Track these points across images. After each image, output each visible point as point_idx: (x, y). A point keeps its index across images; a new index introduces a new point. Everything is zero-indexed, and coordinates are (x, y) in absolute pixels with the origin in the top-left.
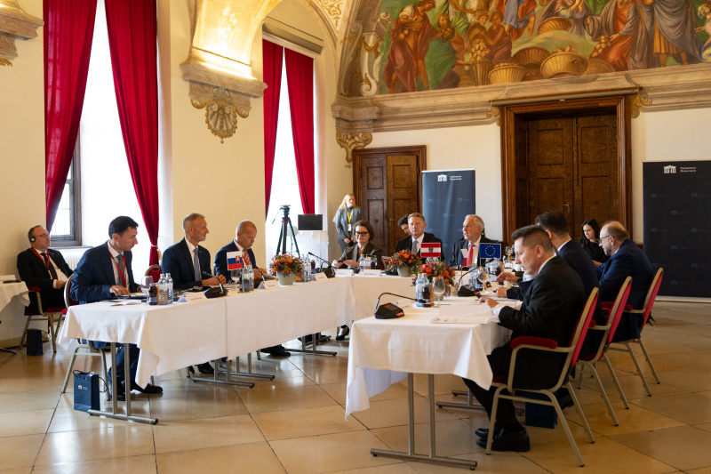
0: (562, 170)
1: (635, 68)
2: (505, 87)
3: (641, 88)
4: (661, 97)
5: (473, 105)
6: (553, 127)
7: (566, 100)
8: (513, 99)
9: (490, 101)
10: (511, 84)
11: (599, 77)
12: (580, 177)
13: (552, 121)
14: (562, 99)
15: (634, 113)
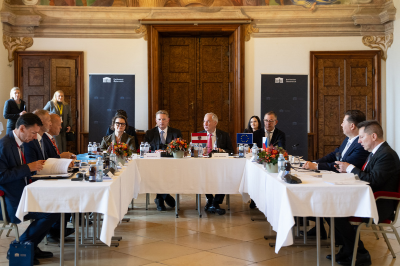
0: (188, 77)
1: (248, 5)
2: (151, 9)
3: (252, 20)
4: (266, 27)
5: (125, 22)
6: (182, 43)
7: (199, 24)
8: (158, 20)
9: (139, 20)
10: (155, 8)
11: (222, 9)
12: (201, 82)
13: (180, 39)
14: (196, 23)
15: (246, 37)
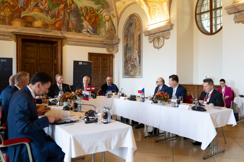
0: (34, 61)
1: (64, 31)
2: (18, 28)
3: (66, 37)
4: (71, 41)
5: (4, 32)
6: (31, 45)
7: (42, 37)
8: (22, 33)
9: (12, 32)
10: (20, 27)
11: (53, 31)
12: (40, 64)
13: (30, 43)
14: (41, 36)
15: (63, 45)
